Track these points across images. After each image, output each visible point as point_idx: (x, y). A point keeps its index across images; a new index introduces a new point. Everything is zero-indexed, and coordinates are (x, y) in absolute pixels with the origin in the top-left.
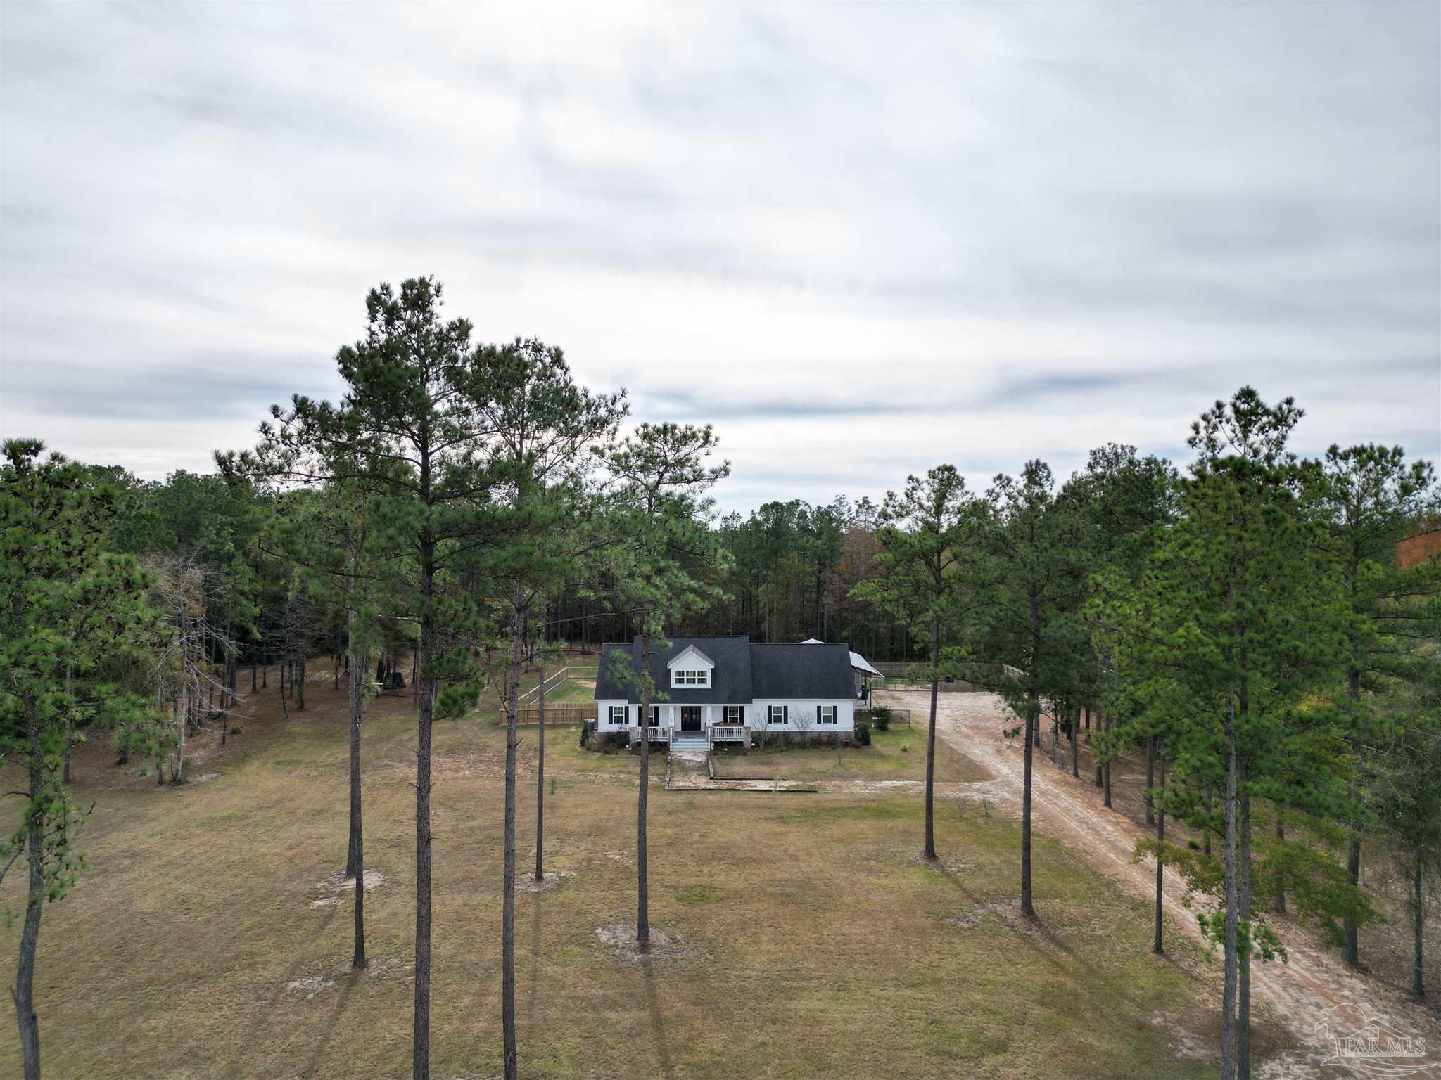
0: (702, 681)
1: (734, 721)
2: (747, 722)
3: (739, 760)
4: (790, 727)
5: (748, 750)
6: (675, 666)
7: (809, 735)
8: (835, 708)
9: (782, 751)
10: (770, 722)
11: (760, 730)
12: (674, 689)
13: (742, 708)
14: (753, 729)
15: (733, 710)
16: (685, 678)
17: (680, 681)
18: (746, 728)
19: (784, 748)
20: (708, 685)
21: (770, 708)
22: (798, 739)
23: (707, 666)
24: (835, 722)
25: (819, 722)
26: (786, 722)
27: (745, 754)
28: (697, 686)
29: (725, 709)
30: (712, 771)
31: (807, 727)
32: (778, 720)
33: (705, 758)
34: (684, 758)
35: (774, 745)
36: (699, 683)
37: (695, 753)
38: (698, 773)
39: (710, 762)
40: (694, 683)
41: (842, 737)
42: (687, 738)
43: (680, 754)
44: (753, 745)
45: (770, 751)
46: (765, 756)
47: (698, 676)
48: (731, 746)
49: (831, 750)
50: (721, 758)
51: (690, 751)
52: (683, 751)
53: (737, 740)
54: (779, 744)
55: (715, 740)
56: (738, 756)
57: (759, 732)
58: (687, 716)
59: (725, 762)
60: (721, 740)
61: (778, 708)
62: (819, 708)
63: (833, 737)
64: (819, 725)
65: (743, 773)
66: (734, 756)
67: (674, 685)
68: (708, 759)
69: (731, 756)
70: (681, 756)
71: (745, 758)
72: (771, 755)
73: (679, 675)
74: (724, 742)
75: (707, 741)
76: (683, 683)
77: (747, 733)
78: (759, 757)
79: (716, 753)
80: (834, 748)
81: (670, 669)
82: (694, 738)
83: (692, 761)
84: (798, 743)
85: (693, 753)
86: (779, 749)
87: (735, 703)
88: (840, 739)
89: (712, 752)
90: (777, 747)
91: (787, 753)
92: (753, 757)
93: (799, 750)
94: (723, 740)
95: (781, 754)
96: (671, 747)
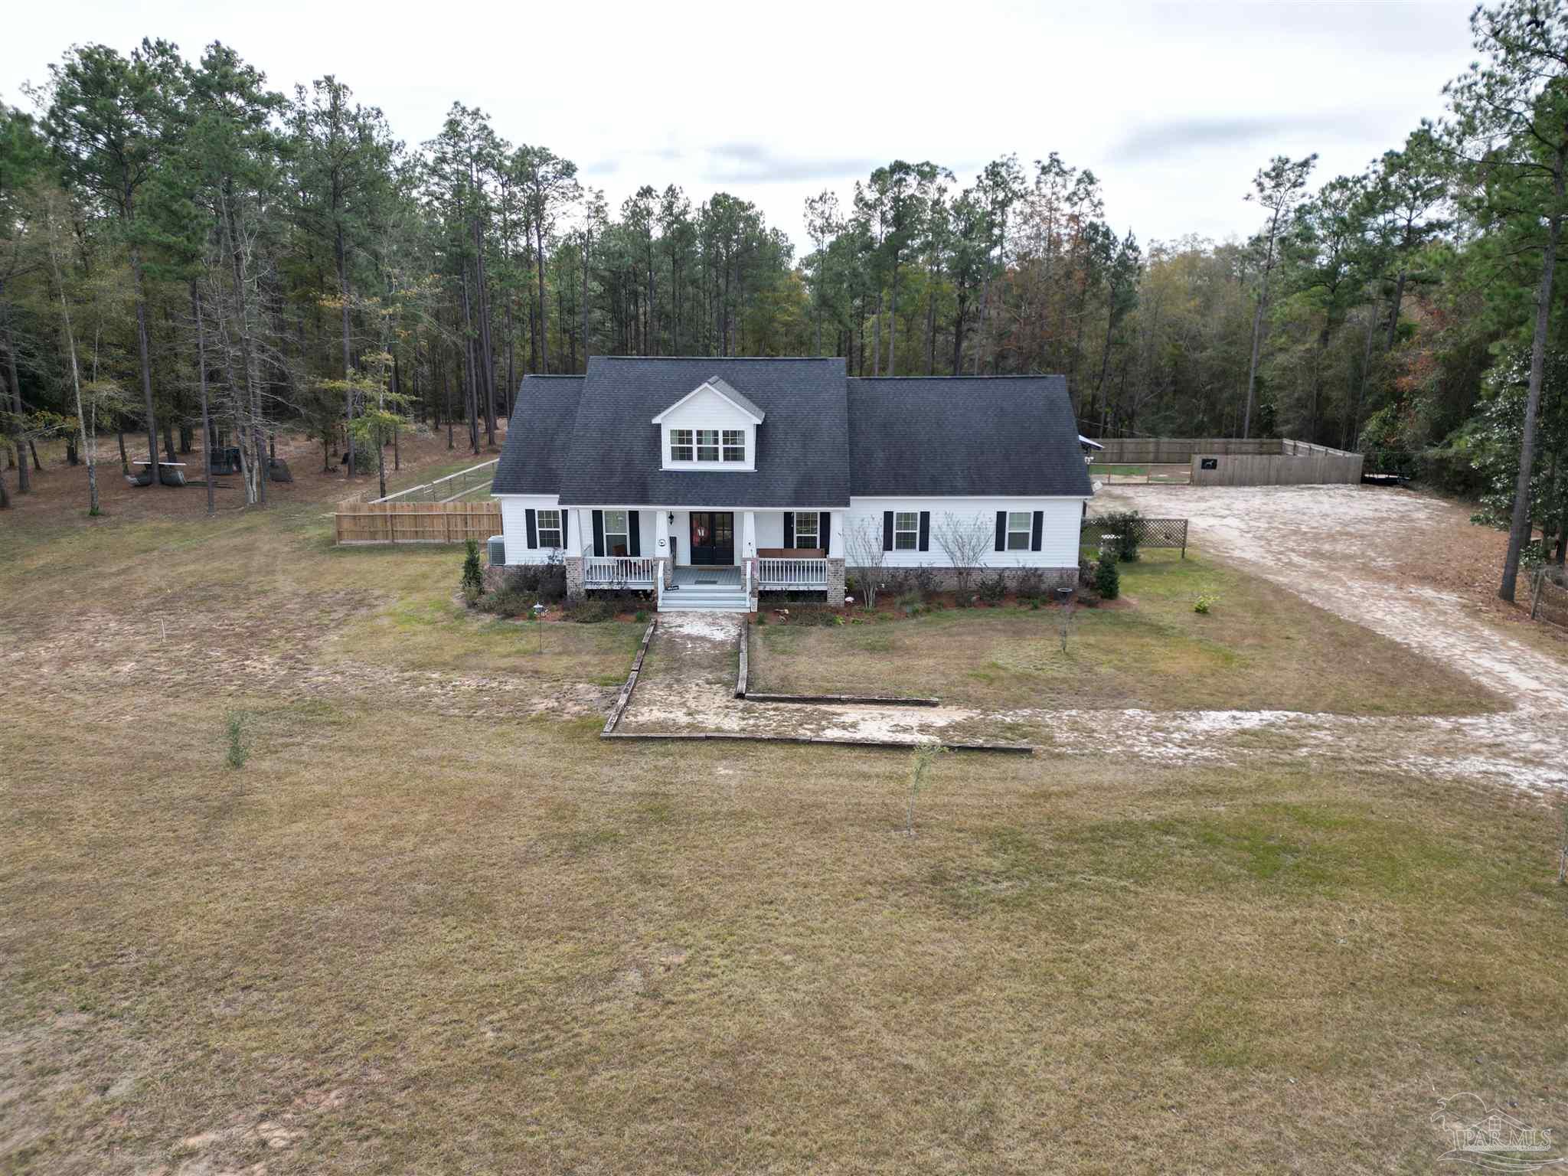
0: (735, 455)
1: (807, 544)
2: (836, 550)
3: (816, 637)
4: (935, 557)
5: (836, 610)
6: (672, 421)
7: (976, 577)
8: (1038, 516)
9: (915, 613)
10: (888, 547)
11: (868, 564)
12: (670, 474)
13: (826, 518)
14: (850, 563)
15: (806, 520)
16: (695, 446)
17: (683, 454)
18: (835, 562)
19: (920, 606)
20: (748, 465)
21: (888, 516)
22: (951, 583)
23: (744, 420)
24: (1037, 547)
25: (999, 547)
26: (924, 547)
27: (830, 623)
28: (721, 466)
29: (788, 517)
30: (743, 672)
31: (975, 558)
32: (906, 542)
33: (734, 631)
34: (686, 630)
35: (898, 600)
36: (726, 458)
37: (714, 621)
38: (710, 677)
39: (743, 647)
40: (716, 458)
41: (1051, 580)
42: (698, 582)
43: (679, 621)
44: (850, 599)
45: (889, 615)
46: (878, 627)
47: (725, 442)
48: (798, 603)
49: (1031, 613)
50: (773, 637)
51: (704, 615)
52: (685, 614)
53: (812, 588)
54: (908, 597)
55: (761, 588)
56: (814, 629)
57: (862, 570)
58: (701, 533)
59: (780, 647)
60: (774, 588)
61: (907, 515)
62: (1001, 516)
63: (1033, 580)
64: (1000, 553)
65: (824, 679)
66: (804, 628)
67: (668, 464)
68: (740, 635)
69: (798, 631)
70: (680, 626)
71: (830, 635)
72: (892, 625)
73: (681, 441)
74: (782, 592)
75: (743, 590)
76: (690, 458)
77: (836, 572)
78: (864, 628)
79: (761, 622)
80: (1036, 607)
81: (659, 426)
82: (714, 583)
83: (703, 639)
84: (951, 594)
85: (710, 620)
86: (908, 609)
87: (810, 505)
88: (1043, 587)
89: (752, 620)
90: (904, 603)
91: (928, 618)
92: (850, 629)
93: (955, 611)
94: (779, 588)
95: (914, 621)
96: (660, 603)
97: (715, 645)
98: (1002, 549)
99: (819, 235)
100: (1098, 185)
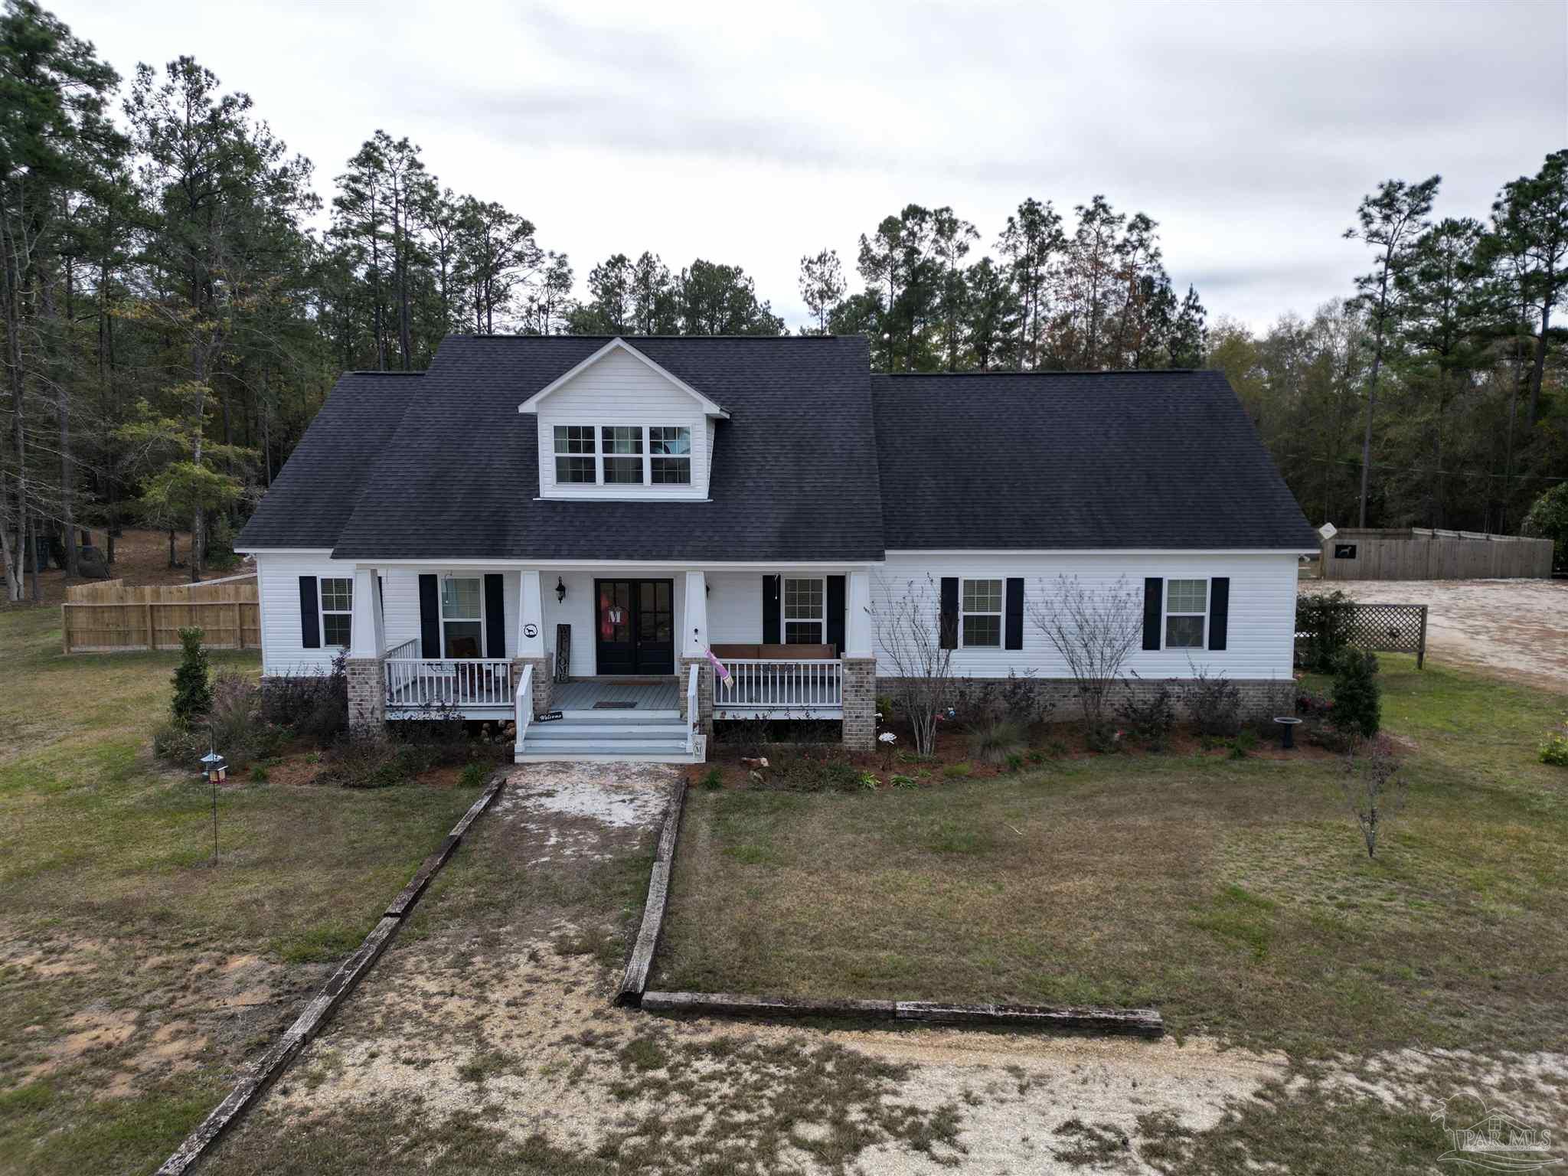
0: (673, 472)
1: (803, 636)
2: (859, 642)
3: (823, 817)
4: (1037, 662)
5: (861, 758)
6: (555, 407)
7: (1117, 698)
8: (1221, 586)
9: (1015, 766)
10: (948, 641)
11: (920, 673)
12: (553, 505)
13: (837, 585)
14: (886, 670)
15: (803, 587)
16: (599, 455)
17: (577, 471)
18: (856, 665)
19: (1020, 750)
20: (697, 489)
21: (949, 586)
22: (1070, 707)
23: (689, 409)
24: (1218, 642)
25: (1151, 642)
26: (1015, 642)
27: (852, 786)
28: (647, 492)
29: (771, 584)
32: (982, 634)
34: (559, 803)
35: (977, 737)
36: (656, 479)
37: (619, 783)
38: (571, 929)
39: (665, 845)
40: (639, 479)
41: (1252, 703)
42: (600, 706)
43: (550, 782)
44: (887, 737)
45: (965, 767)
46: (947, 796)
47: (655, 447)
48: (788, 745)
49: (1236, 764)
50: (733, 819)
51: (602, 770)
52: (566, 767)
53: (814, 716)
54: (995, 733)
55: (717, 716)
56: (819, 798)
57: (908, 684)
58: (615, 617)
59: (746, 845)
60: (742, 716)
61: (982, 585)
62: (1153, 586)
63: (1223, 704)
64: (1151, 654)
65: (849, 939)
66: (800, 798)
67: (551, 488)
68: (665, 814)
69: (786, 805)
70: (549, 794)
71: (854, 813)
72: (974, 788)
73: (574, 447)
74: (757, 724)
75: (683, 720)
76: (590, 478)
77: (858, 687)
78: (920, 796)
79: (712, 785)
80: (1240, 754)
81: (532, 420)
82: (631, 706)
83: (587, 823)
84: (1071, 727)
85: (613, 779)
86: (996, 757)
87: (811, 557)
88: (1241, 714)
89: (695, 779)
90: (990, 745)
91: (1041, 775)
92: (892, 799)
93: (1087, 762)
94: (751, 716)
95: (1015, 782)
96: (519, 745)
97: (610, 837)
98: (1157, 647)
99: (818, 301)
100: (1154, 231)
